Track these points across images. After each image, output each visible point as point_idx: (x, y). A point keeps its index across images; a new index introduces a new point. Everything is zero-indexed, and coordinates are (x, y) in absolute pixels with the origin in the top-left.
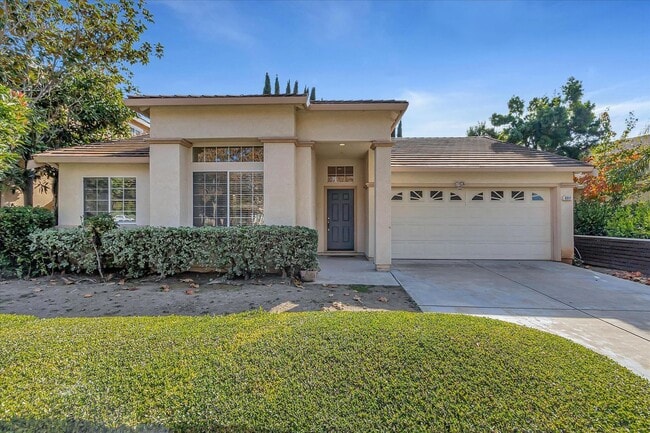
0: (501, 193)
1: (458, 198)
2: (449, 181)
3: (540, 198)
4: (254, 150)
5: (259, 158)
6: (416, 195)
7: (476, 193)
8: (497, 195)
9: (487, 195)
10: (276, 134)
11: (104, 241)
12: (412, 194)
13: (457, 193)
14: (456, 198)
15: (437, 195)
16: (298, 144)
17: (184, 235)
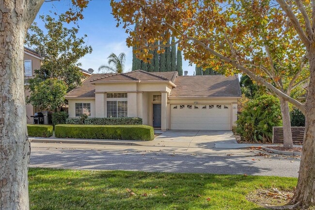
0: (213, 106)
1: (197, 108)
2: (192, 102)
3: (227, 108)
4: (124, 95)
5: (126, 97)
6: (182, 106)
7: (204, 106)
8: (211, 106)
9: (208, 107)
10: (130, 90)
11: (85, 121)
12: (181, 106)
13: (197, 106)
14: (196, 108)
15: (190, 106)
16: (138, 92)
17: (106, 119)
